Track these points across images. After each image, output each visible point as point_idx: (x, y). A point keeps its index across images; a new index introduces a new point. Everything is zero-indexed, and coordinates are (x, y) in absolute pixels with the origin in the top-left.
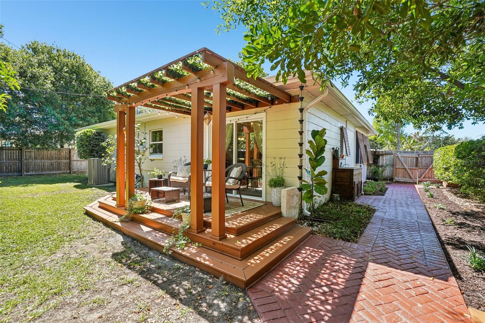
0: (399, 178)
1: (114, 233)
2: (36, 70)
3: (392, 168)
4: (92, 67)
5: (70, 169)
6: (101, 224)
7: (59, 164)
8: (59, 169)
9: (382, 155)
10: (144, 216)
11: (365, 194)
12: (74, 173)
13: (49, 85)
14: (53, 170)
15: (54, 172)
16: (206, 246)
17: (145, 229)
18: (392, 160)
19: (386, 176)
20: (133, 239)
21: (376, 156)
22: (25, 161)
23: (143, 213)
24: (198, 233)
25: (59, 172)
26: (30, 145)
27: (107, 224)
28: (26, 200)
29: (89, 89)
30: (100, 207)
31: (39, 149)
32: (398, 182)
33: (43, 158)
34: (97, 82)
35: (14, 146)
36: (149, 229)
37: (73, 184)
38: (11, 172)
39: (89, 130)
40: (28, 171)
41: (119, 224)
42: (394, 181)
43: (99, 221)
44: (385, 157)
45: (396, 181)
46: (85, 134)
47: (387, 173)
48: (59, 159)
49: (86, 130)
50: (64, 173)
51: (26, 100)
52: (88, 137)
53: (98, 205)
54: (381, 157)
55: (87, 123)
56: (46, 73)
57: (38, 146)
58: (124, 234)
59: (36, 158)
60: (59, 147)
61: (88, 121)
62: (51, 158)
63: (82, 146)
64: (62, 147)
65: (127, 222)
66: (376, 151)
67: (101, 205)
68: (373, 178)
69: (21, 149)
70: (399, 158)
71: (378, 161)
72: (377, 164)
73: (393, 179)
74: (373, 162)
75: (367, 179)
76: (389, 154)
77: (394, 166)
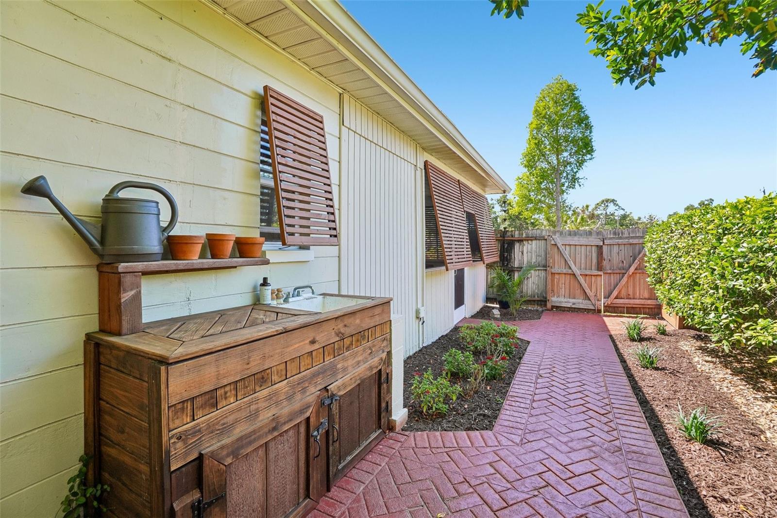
0: (560, 299)
3: (543, 273)
9: (520, 241)
18: (543, 254)
19: (530, 292)
21: (506, 246)
32: (557, 308)
42: (549, 305)
44: (526, 247)
45: (553, 307)
47: (532, 285)
54: (517, 246)
66: (505, 231)
68: (499, 299)
70: (558, 248)
71: (510, 256)
72: (507, 264)
73: (546, 301)
74: (498, 260)
75: (487, 303)
76: (536, 239)
77: (548, 269)
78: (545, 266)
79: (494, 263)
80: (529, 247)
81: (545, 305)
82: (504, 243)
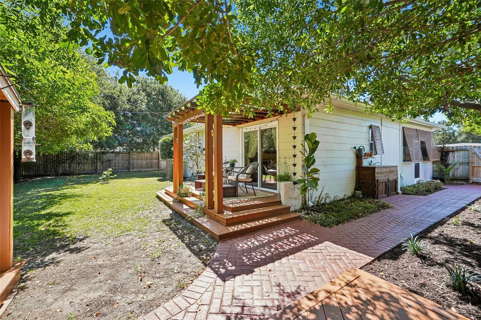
0: (478, 179)
1: (167, 208)
2: (136, 96)
3: (467, 167)
4: (173, 88)
5: (159, 168)
6: (163, 203)
7: (152, 164)
8: (152, 167)
9: (453, 151)
10: (186, 198)
11: (404, 193)
12: (161, 170)
13: (144, 106)
14: (148, 168)
15: (149, 169)
16: (212, 218)
17: (185, 207)
18: (467, 157)
19: (459, 175)
20: (176, 212)
21: (444, 154)
22: (131, 161)
23: (186, 197)
24: (208, 209)
25: (152, 169)
26: (134, 150)
27: (166, 203)
28: (127, 187)
29: (170, 105)
30: (165, 193)
31: (139, 152)
32: (476, 183)
33: (141, 159)
34: (175, 100)
35: (125, 150)
36: (187, 207)
37: (157, 178)
38: (124, 169)
39: (167, 138)
40: (133, 168)
41: (171, 203)
42: (471, 181)
43: (162, 201)
44: (456, 154)
45: (473, 183)
46: (164, 141)
47: (460, 171)
48: (152, 159)
49: (165, 138)
50: (154, 170)
51: (132, 118)
52: (167, 143)
53: (165, 192)
54: (451, 154)
55: (168, 132)
56: (142, 98)
57: (139, 150)
58: (172, 209)
59: (138, 159)
60: (152, 151)
61: (170, 131)
62: (146, 159)
63: (163, 150)
64: (154, 150)
65: (176, 202)
66: (444, 147)
67: (167, 192)
68: (440, 177)
69: (129, 153)
70: (477, 155)
71: (447, 159)
72: (445, 162)
73: (468, 180)
74: (439, 160)
75: (433, 179)
76: (462, 150)
77: (470, 164)
78: (468, 163)
79: (437, 161)
80: (458, 154)
81: (468, 182)
82: (443, 152)
